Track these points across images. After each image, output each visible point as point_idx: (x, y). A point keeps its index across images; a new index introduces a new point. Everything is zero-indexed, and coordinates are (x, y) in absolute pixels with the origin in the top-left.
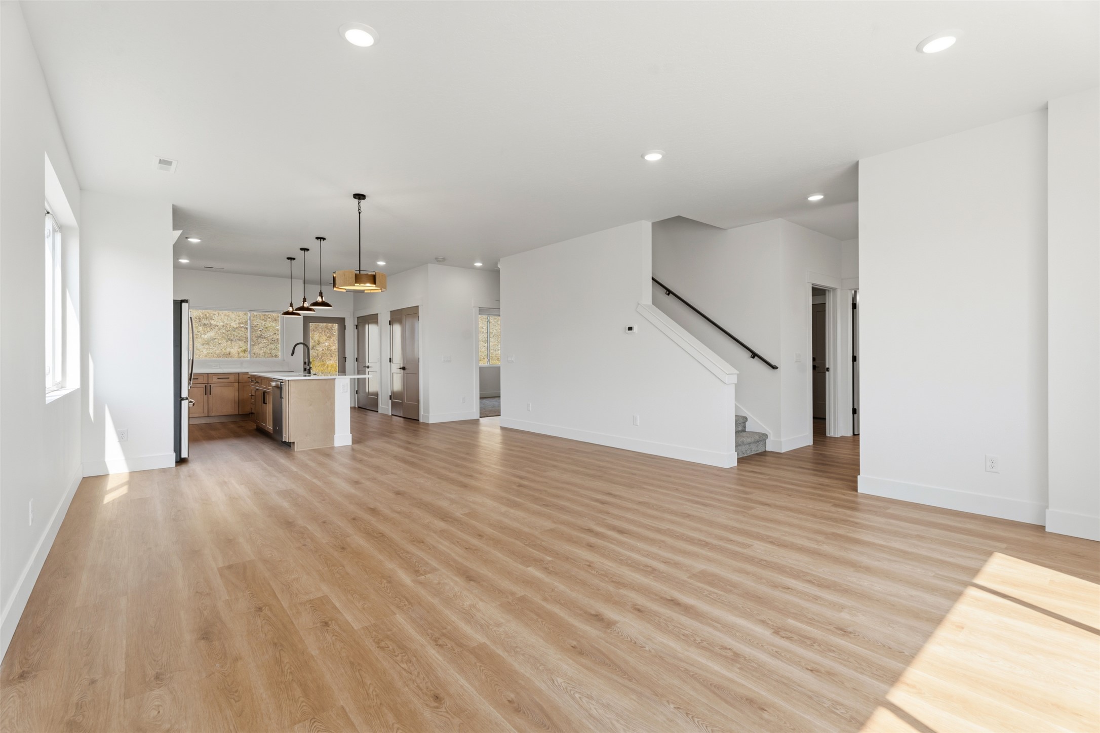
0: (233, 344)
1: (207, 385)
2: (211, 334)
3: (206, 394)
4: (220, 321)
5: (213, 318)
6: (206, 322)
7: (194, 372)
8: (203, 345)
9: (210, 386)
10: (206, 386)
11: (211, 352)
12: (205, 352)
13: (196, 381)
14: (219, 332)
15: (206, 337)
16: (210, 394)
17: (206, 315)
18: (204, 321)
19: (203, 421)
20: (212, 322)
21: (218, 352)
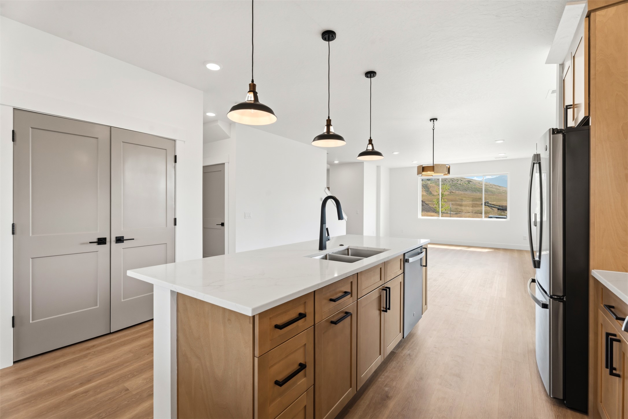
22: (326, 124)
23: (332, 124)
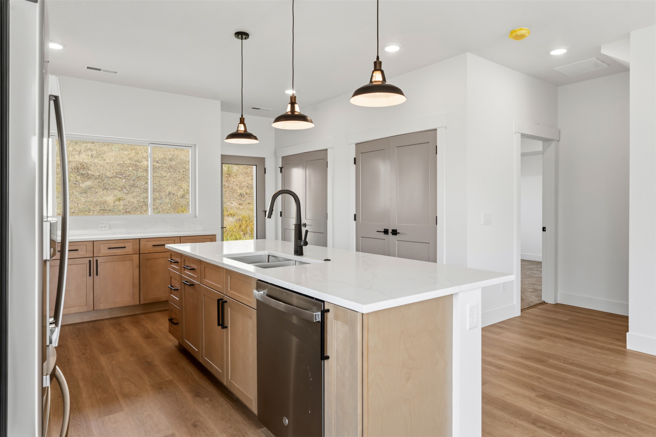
0: (109, 193)
1: (91, 259)
2: (89, 183)
3: (90, 275)
4: (97, 171)
5: (90, 169)
6: (84, 172)
7: (69, 239)
8: (81, 193)
9: (97, 261)
10: (90, 261)
11: (89, 200)
12: (83, 200)
13: (74, 254)
14: (95, 181)
15: (83, 186)
16: (97, 275)
17: (83, 166)
18: (82, 171)
19: (87, 318)
20: (89, 172)
21: (95, 200)
22: (290, 102)
23: (296, 102)
